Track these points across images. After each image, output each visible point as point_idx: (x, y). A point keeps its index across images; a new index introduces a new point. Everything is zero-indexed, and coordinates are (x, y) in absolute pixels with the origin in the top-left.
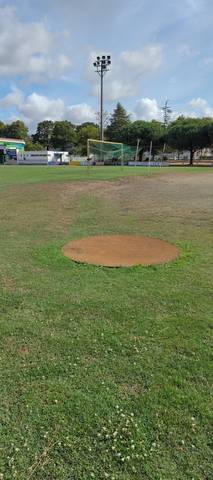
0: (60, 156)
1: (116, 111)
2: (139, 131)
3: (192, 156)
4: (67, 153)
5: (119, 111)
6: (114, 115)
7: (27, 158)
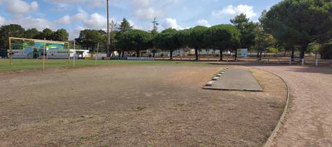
0: (82, 53)
1: (122, 23)
2: (133, 37)
3: (171, 54)
4: (88, 51)
5: (125, 24)
6: (121, 26)
7: (54, 54)
